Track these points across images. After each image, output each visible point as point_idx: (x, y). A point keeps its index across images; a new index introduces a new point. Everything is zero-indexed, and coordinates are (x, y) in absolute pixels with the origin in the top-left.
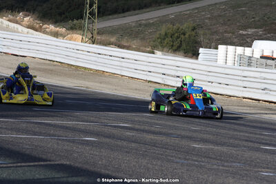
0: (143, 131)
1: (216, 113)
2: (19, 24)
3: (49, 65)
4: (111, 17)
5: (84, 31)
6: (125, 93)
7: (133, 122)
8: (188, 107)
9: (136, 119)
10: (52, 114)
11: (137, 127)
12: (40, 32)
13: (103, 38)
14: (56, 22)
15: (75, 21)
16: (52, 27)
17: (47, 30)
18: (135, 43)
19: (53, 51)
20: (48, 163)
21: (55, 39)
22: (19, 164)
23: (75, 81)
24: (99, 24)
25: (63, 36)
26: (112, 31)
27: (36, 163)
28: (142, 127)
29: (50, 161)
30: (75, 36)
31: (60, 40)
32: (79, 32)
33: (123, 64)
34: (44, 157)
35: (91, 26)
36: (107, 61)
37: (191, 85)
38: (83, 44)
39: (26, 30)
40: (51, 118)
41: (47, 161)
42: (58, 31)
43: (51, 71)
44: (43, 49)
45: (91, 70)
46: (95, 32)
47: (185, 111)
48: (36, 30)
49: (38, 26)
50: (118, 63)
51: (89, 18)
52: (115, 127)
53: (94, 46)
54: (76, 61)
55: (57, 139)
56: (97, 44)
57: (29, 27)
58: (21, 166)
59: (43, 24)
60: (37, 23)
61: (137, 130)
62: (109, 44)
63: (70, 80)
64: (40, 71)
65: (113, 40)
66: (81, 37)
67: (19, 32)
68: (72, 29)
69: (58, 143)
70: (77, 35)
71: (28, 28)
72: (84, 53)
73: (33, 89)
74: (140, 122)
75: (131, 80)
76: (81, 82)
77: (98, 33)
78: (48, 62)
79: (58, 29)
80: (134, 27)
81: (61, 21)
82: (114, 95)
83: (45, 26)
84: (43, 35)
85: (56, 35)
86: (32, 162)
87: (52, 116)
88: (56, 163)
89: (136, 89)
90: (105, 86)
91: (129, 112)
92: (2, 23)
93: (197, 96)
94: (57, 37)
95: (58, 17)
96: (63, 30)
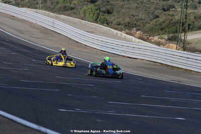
1: (119, 75)
2: (133, 36)
4: (197, 32)
5: (178, 42)
8: (105, 72)
12: (147, 42)
16: (156, 39)
19: (156, 55)
21: (157, 47)
25: (164, 45)
31: (161, 47)
32: (174, 42)
36: (194, 64)
37: (109, 61)
38: (177, 51)
42: (160, 41)
43: (155, 69)
44: (149, 54)
45: (182, 69)
46: (186, 43)
47: (103, 74)
48: (145, 40)
49: (146, 37)
53: (185, 52)
54: (172, 63)
56: (187, 51)
59: (150, 36)
62: (196, 51)
63: (167, 76)
64: (146, 69)
65: (198, 48)
66: (176, 46)
68: (170, 40)
70: (173, 45)
71: (139, 39)
72: (178, 57)
76: (175, 77)
78: (152, 63)
82: (198, 87)
83: (150, 38)
84: (149, 44)
85: (158, 44)
90: (192, 81)
92: (121, 35)
93: (110, 67)
94: (159, 46)
95: (160, 32)
96: (163, 41)
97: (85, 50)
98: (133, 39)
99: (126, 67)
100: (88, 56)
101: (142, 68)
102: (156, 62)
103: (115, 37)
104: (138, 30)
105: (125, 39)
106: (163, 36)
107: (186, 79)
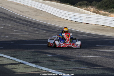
2: (89, 11)
3: (102, 27)
10: (104, 47)
12: (98, 14)
14: (104, 10)
15: (112, 9)
16: (103, 12)
17: (101, 13)
20: (103, 67)
21: (104, 16)
22: (91, 68)
25: (108, 15)
27: (98, 67)
29: (104, 66)
30: (112, 15)
31: (106, 17)
34: (101, 65)
39: (92, 13)
40: (103, 49)
41: (103, 66)
43: (103, 29)
44: (100, 21)
48: (96, 13)
49: (97, 11)
54: (113, 25)
55: (107, 58)
57: (93, 12)
58: (92, 69)
60: (97, 10)
63: (111, 33)
64: (98, 30)
67: (89, 14)
69: (107, 59)
79: (105, 12)
81: (106, 9)
83: (100, 11)
85: (105, 15)
86: (97, 67)
88: (107, 67)
92: (82, 10)
94: (105, 16)
95: (105, 8)
96: (108, 13)
97: (61, 21)
98: (89, 12)
99: (86, 29)
100: (63, 24)
101: (96, 29)
102: (104, 26)
103: (79, 12)
104: (92, 7)
105: (84, 13)
106: (107, 10)
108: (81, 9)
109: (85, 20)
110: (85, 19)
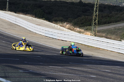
0: (116, 74)
1: (80, 55)
2: (64, 27)
4: (103, 25)
5: (91, 31)
6: (108, 57)
7: (111, 70)
8: (71, 52)
9: (113, 69)
10: (77, 65)
11: (113, 72)
13: (100, 34)
14: (80, 27)
15: (88, 27)
16: (78, 29)
18: (113, 37)
19: (78, 39)
21: (79, 34)
23: (87, 52)
24: (98, 28)
25: (83, 33)
26: (103, 31)
28: (116, 72)
30: (88, 33)
31: (82, 34)
32: (89, 31)
33: (108, 45)
35: (94, 29)
36: (101, 44)
38: (91, 36)
39: (67, 30)
40: (77, 67)
44: (74, 38)
45: (94, 47)
46: (96, 31)
48: (71, 30)
50: (106, 45)
51: (94, 26)
52: (104, 71)
53: (96, 37)
54: (88, 43)
55: (79, 76)
56: (97, 36)
57: (68, 29)
60: (72, 27)
61: (113, 73)
62: (102, 37)
65: (104, 35)
66: (90, 33)
67: (64, 31)
68: (87, 30)
70: (89, 33)
72: (91, 40)
73: (26, 46)
74: (115, 70)
75: (111, 52)
76: (90, 52)
77: (98, 32)
79: (80, 30)
80: (113, 30)
81: (82, 27)
82: (104, 58)
83: (75, 29)
84: (74, 32)
85: (80, 32)
87: (77, 66)
89: (113, 56)
90: (100, 54)
91: (110, 65)
92: (57, 27)
93: (74, 49)
95: (81, 25)
96: (83, 30)
98: (65, 29)
100: (37, 39)
102: (78, 43)
103: (53, 28)
104: (67, 24)
105: (59, 29)
107: (97, 54)
108: (56, 25)
109: (60, 37)
110: (60, 35)
